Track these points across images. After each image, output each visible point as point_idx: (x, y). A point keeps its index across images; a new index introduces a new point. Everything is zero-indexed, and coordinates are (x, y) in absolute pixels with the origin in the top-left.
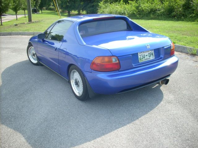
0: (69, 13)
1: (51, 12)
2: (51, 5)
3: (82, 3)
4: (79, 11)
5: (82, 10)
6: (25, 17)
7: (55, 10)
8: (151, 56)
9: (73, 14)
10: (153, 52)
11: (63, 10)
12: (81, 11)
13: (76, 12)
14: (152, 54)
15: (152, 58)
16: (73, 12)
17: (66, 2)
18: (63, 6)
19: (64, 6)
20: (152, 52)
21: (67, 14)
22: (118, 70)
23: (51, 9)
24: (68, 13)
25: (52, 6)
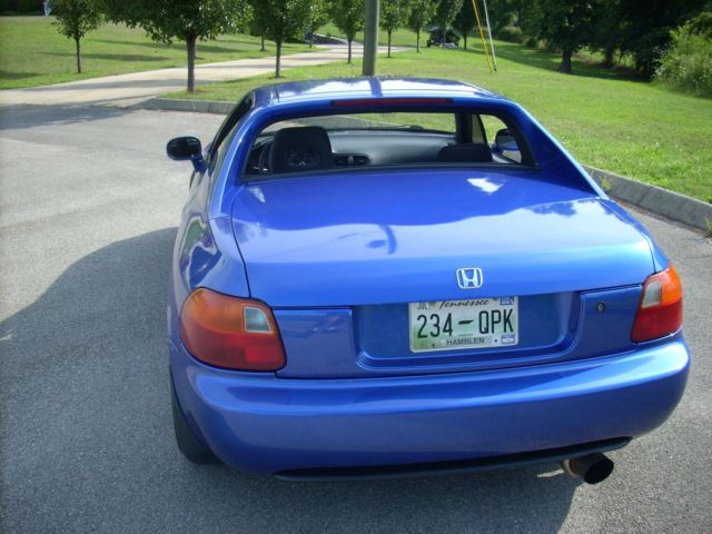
0: (567, 56)
1: (506, 48)
2: (512, 23)
3: (623, 25)
4: (609, 54)
5: (623, 50)
6: (389, 57)
7: (520, 42)
8: (499, 327)
9: (584, 61)
10: (515, 307)
11: (551, 45)
12: (618, 52)
13: (598, 57)
14: (507, 320)
15: (499, 338)
16: (586, 54)
17: (560, 13)
18: (547, 28)
19: (550, 31)
20: (508, 308)
21: (560, 60)
22: (274, 371)
23: (507, 37)
24: (564, 56)
25: (515, 25)
